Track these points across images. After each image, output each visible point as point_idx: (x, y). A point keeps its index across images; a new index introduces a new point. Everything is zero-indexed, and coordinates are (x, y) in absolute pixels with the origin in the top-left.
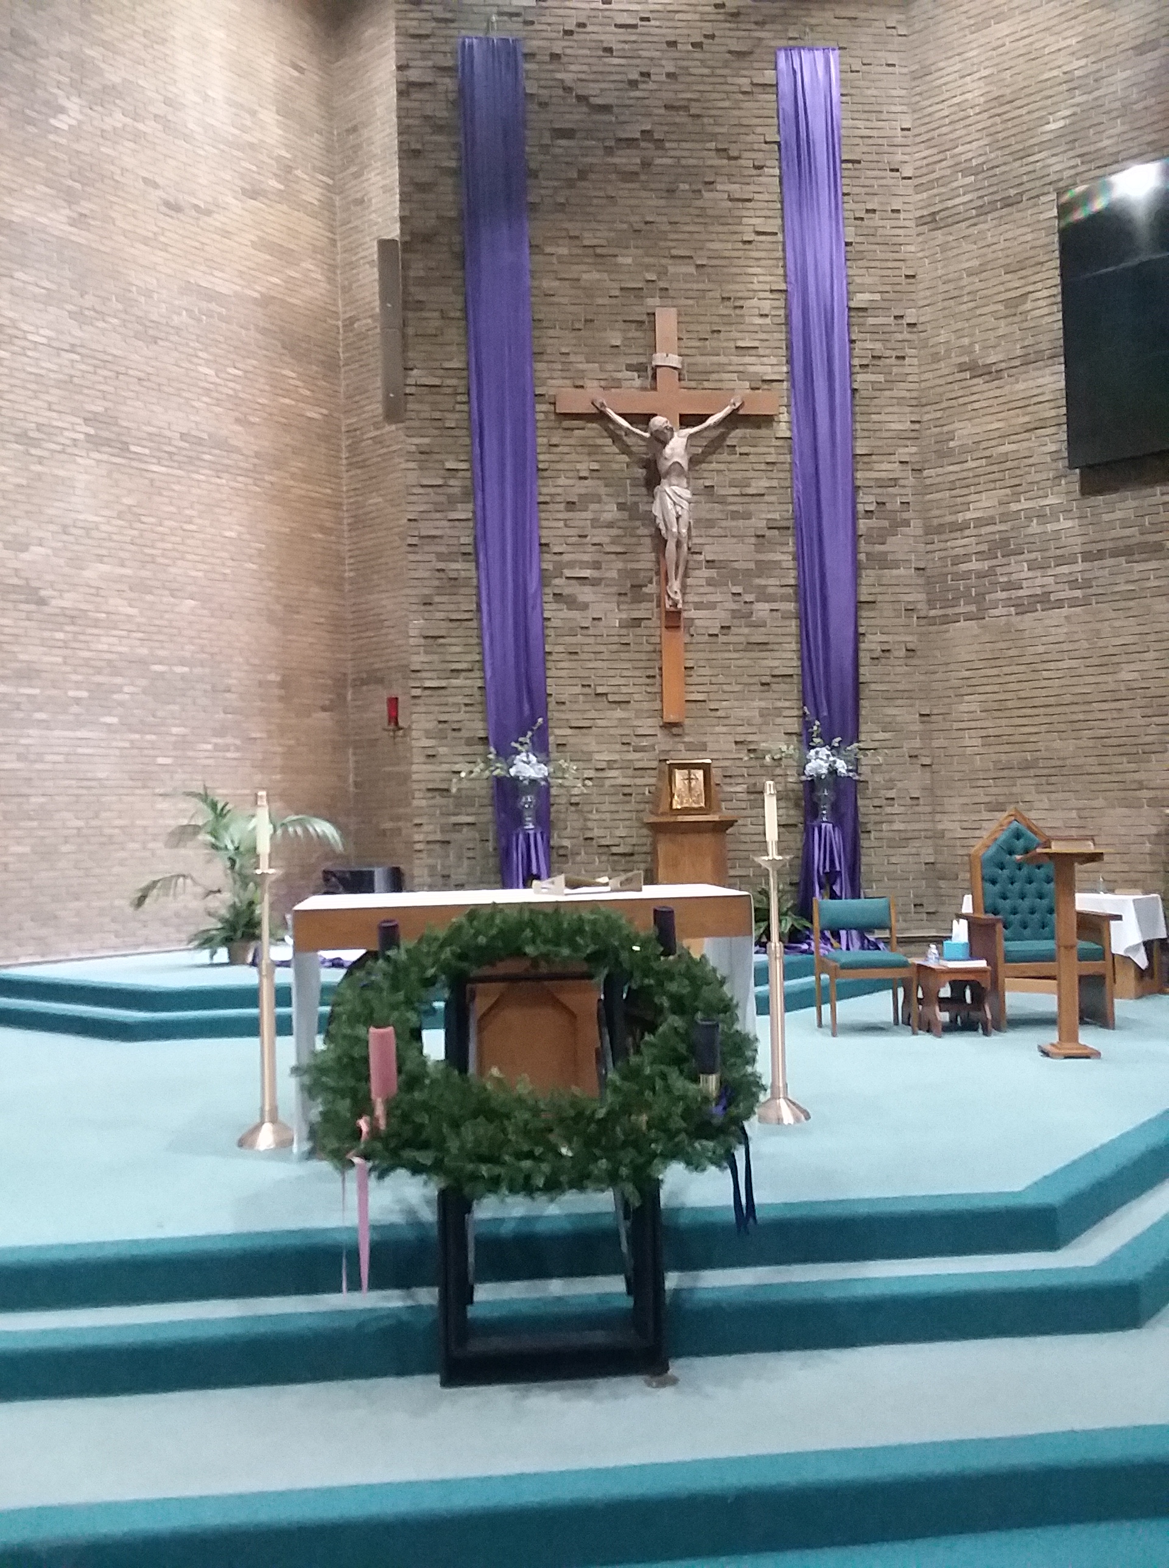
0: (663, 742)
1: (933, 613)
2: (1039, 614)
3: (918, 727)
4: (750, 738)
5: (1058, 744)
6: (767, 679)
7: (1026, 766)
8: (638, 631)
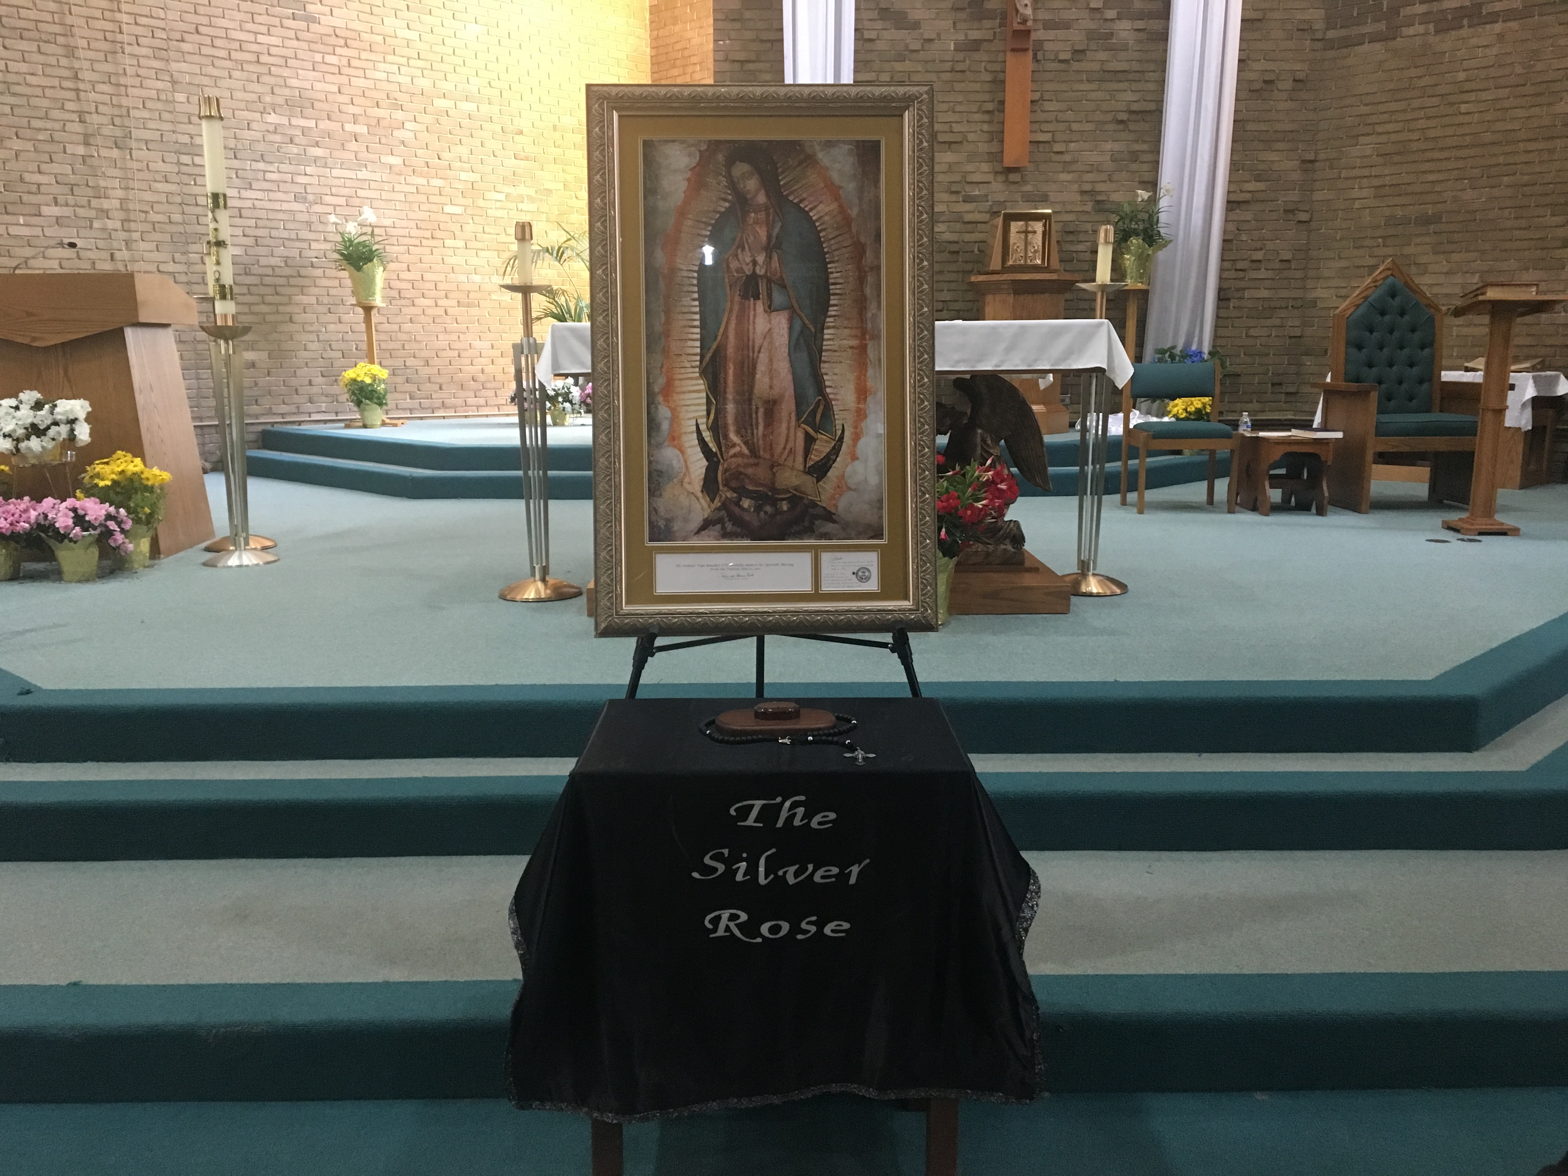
0: (998, 190)
1: (1331, 34)
2: (1464, 32)
3: (1296, 176)
4: (1099, 187)
5: (1469, 195)
6: (1123, 116)
7: (1426, 221)
8: (976, 56)
